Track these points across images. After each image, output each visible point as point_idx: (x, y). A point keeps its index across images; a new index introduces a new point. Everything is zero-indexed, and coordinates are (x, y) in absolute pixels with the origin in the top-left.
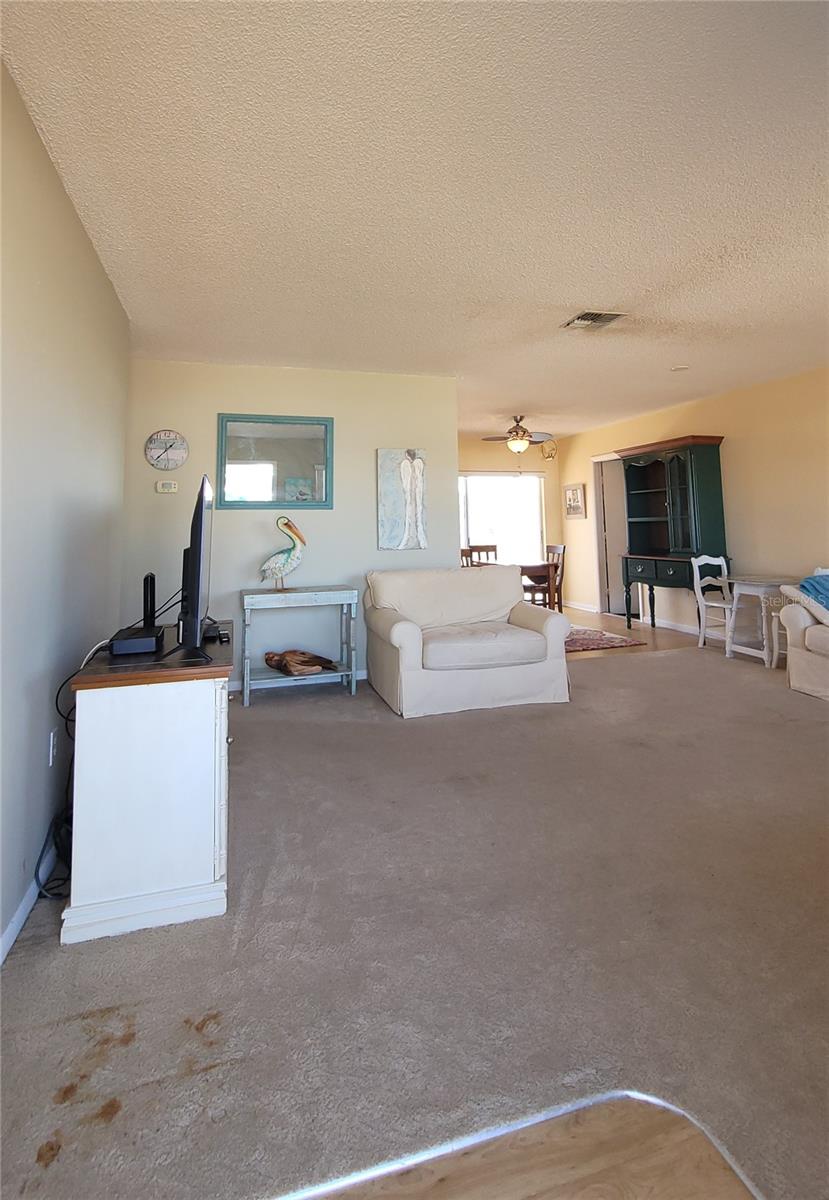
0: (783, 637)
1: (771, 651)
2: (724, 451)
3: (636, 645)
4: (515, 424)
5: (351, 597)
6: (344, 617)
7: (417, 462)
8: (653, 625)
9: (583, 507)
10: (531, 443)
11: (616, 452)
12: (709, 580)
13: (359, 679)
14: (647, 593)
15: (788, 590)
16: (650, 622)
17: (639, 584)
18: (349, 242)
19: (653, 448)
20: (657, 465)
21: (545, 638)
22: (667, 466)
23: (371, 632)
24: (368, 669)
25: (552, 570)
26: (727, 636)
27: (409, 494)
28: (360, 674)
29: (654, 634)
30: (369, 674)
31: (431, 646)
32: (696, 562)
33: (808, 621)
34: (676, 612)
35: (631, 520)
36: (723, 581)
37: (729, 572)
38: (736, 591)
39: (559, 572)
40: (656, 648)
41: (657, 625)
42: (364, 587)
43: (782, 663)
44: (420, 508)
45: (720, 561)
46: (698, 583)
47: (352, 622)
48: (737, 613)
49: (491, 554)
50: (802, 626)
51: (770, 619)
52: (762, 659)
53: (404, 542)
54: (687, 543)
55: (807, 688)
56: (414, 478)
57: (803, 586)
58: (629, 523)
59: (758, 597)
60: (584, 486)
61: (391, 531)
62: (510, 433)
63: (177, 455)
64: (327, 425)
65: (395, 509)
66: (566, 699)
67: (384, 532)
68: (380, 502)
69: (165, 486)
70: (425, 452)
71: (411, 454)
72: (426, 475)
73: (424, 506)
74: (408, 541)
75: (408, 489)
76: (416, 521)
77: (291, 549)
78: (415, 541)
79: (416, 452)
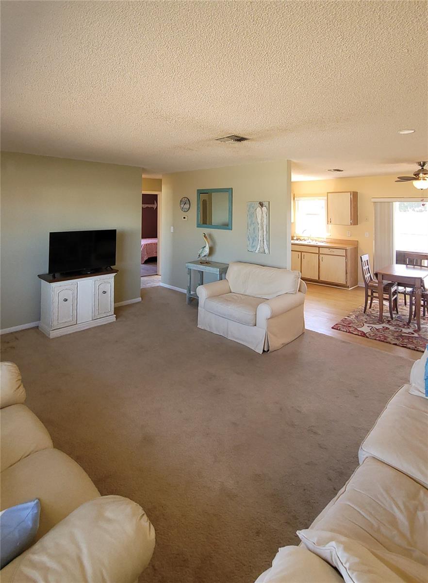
4: (420, 168)
7: (264, 209)
27: (260, 225)
44: (265, 233)
53: (258, 249)
56: (262, 217)
61: (253, 243)
62: (415, 175)
63: (187, 206)
64: (229, 191)
65: (254, 232)
66: (261, 352)
67: (250, 243)
68: (248, 228)
69: (184, 218)
70: (268, 203)
71: (261, 205)
72: (268, 215)
73: (267, 232)
74: (260, 248)
75: (260, 222)
76: (263, 240)
77: (205, 247)
78: (263, 249)
79: (264, 203)
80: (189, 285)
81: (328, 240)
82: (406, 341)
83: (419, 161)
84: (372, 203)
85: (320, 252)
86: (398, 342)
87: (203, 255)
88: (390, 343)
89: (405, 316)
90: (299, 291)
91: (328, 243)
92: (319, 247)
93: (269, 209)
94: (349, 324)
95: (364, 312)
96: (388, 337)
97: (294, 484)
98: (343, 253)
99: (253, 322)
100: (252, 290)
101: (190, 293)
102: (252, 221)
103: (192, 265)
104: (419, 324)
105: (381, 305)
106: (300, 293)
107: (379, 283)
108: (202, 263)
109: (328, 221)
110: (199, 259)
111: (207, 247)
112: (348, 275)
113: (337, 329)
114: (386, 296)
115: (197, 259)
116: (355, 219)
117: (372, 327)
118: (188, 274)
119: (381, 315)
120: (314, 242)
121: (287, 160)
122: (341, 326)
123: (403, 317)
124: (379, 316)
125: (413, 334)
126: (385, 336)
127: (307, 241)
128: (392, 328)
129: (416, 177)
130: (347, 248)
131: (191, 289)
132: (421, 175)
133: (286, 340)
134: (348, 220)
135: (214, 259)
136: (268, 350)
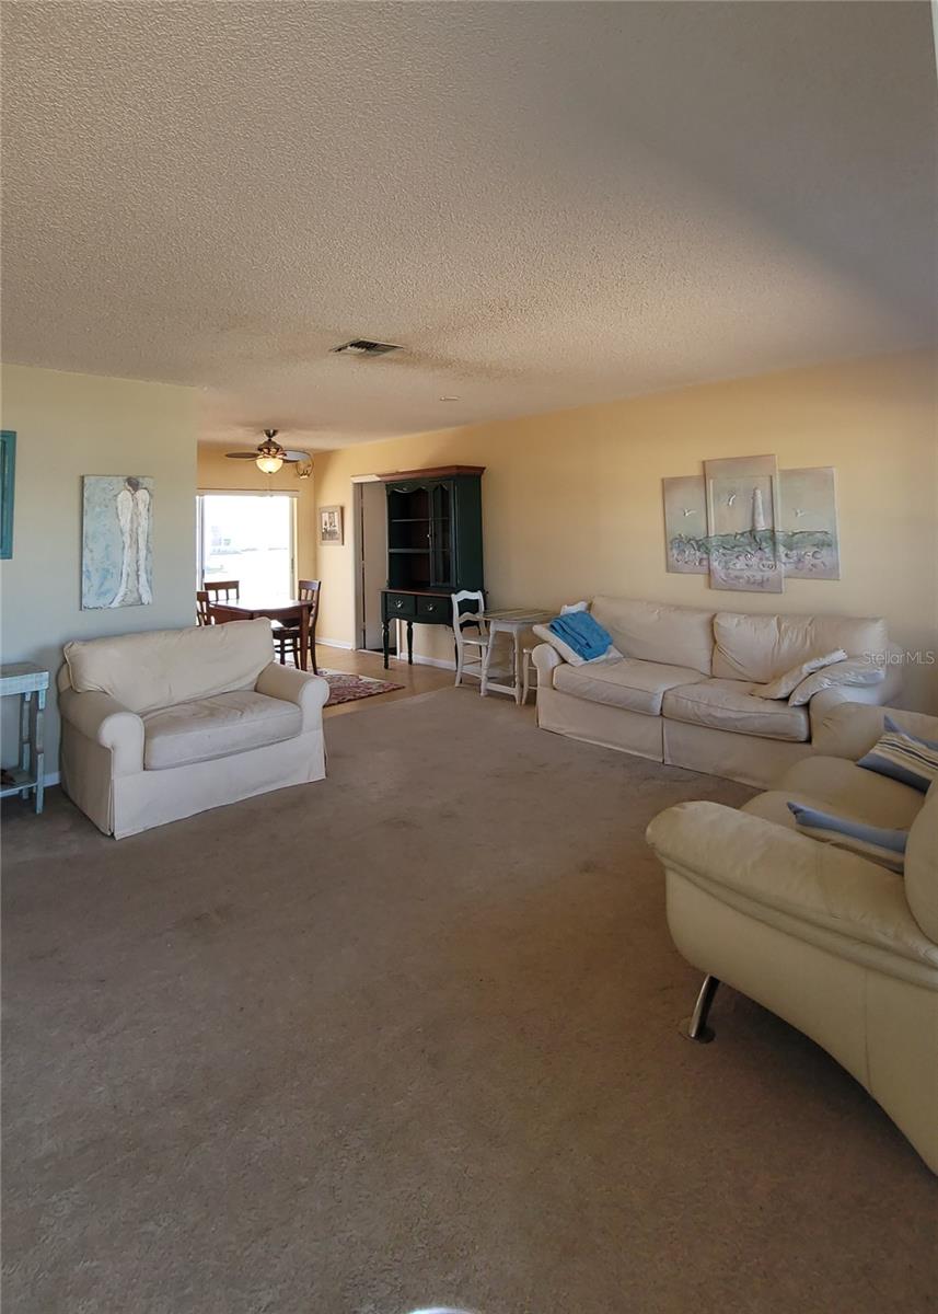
0: (533, 674)
1: (522, 686)
2: (486, 483)
3: (394, 689)
4: (267, 439)
5: (39, 682)
6: (26, 707)
7: (142, 494)
8: (410, 661)
9: (339, 532)
10: (285, 461)
11: (379, 476)
12: (467, 616)
13: (46, 785)
14: (405, 628)
15: (540, 630)
16: (407, 659)
17: (398, 620)
18: (55, 224)
19: (419, 475)
20: (420, 493)
21: (301, 710)
22: (431, 495)
23: (66, 725)
24: (61, 768)
25: (305, 612)
26: (483, 673)
27: (127, 535)
28: (48, 778)
29: (411, 672)
30: (62, 777)
31: (157, 741)
32: (456, 598)
33: (556, 660)
34: (433, 648)
35: (393, 550)
36: (479, 617)
37: (485, 608)
38: (492, 628)
39: (312, 612)
40: (414, 692)
41: (414, 660)
42: (58, 661)
43: (532, 699)
44: (143, 553)
45: (477, 596)
46: (457, 620)
47: (39, 715)
48: (493, 650)
49: (232, 592)
50: (551, 666)
51: (521, 654)
52: (513, 696)
53: (119, 598)
54: (447, 577)
55: (554, 726)
56: (135, 515)
57: (552, 626)
58: (390, 554)
59: (511, 634)
60: (342, 509)
61: (102, 584)
62: (260, 449)
65: (108, 556)
66: (322, 775)
67: (90, 587)
68: (86, 546)
70: (152, 479)
71: (133, 484)
72: (151, 509)
73: (148, 549)
74: (125, 596)
75: (127, 528)
76: (138, 570)
78: (136, 595)
79: (141, 480)
102: (100, 526)
129: (263, 451)
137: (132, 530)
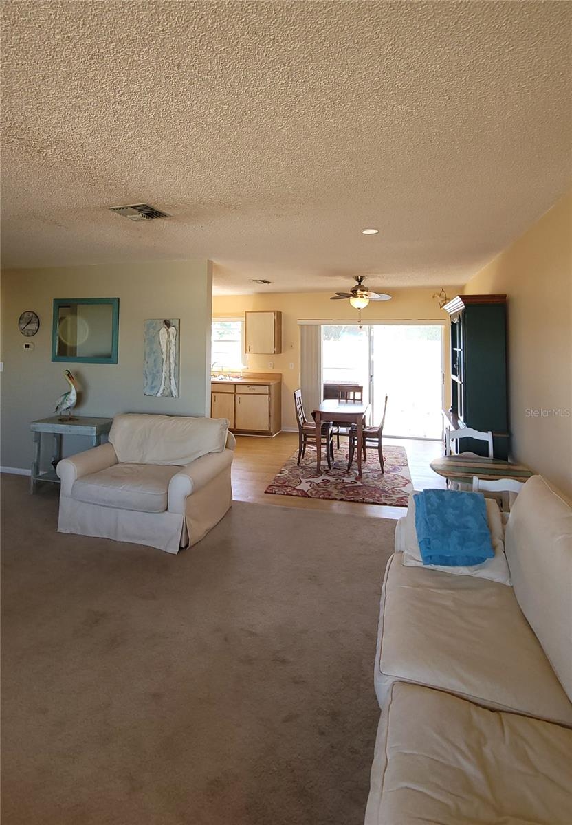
4: (357, 283)
7: (172, 330)
21: (167, 493)
27: (164, 354)
44: (173, 366)
45: (487, 436)
53: (161, 391)
56: (169, 342)
61: (152, 382)
62: (352, 291)
63: (33, 326)
64: (114, 303)
65: (155, 366)
66: (175, 551)
67: (147, 383)
68: (145, 359)
69: (27, 346)
70: (178, 321)
71: (168, 324)
72: (177, 339)
73: (175, 364)
74: (164, 390)
75: (164, 350)
76: (170, 376)
77: (69, 393)
78: (169, 390)
79: (171, 321)
80: (36, 461)
81: (244, 375)
82: (352, 493)
83: (356, 275)
84: (299, 327)
85: (237, 391)
86: (344, 497)
87: (65, 407)
88: (336, 499)
89: (341, 461)
90: (226, 447)
91: (245, 378)
92: (235, 385)
93: (179, 331)
94: (284, 483)
95: (298, 464)
96: (332, 492)
97: (275, 769)
98: (265, 390)
99: (163, 506)
100: (155, 454)
101: (38, 473)
102: (151, 349)
103: (44, 425)
104: (360, 470)
105: (319, 451)
106: (228, 450)
107: (318, 424)
108: (62, 420)
109: (246, 350)
110: (58, 413)
111: (74, 392)
112: (272, 418)
113: (272, 493)
114: (324, 440)
115: (52, 413)
116: (279, 347)
117: (311, 482)
118: (35, 441)
119: (319, 464)
120: (228, 378)
121: (208, 260)
122: (275, 487)
123: (340, 463)
124: (316, 467)
125: (356, 483)
126: (328, 492)
127: (220, 378)
128: (332, 480)
129: (353, 293)
130: (271, 384)
131: (41, 466)
132: (358, 291)
133: (209, 524)
134: (271, 348)
135: (84, 411)
136: (187, 545)
137: (167, 351)
